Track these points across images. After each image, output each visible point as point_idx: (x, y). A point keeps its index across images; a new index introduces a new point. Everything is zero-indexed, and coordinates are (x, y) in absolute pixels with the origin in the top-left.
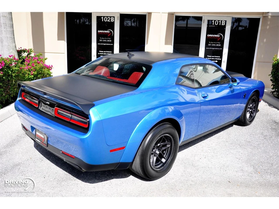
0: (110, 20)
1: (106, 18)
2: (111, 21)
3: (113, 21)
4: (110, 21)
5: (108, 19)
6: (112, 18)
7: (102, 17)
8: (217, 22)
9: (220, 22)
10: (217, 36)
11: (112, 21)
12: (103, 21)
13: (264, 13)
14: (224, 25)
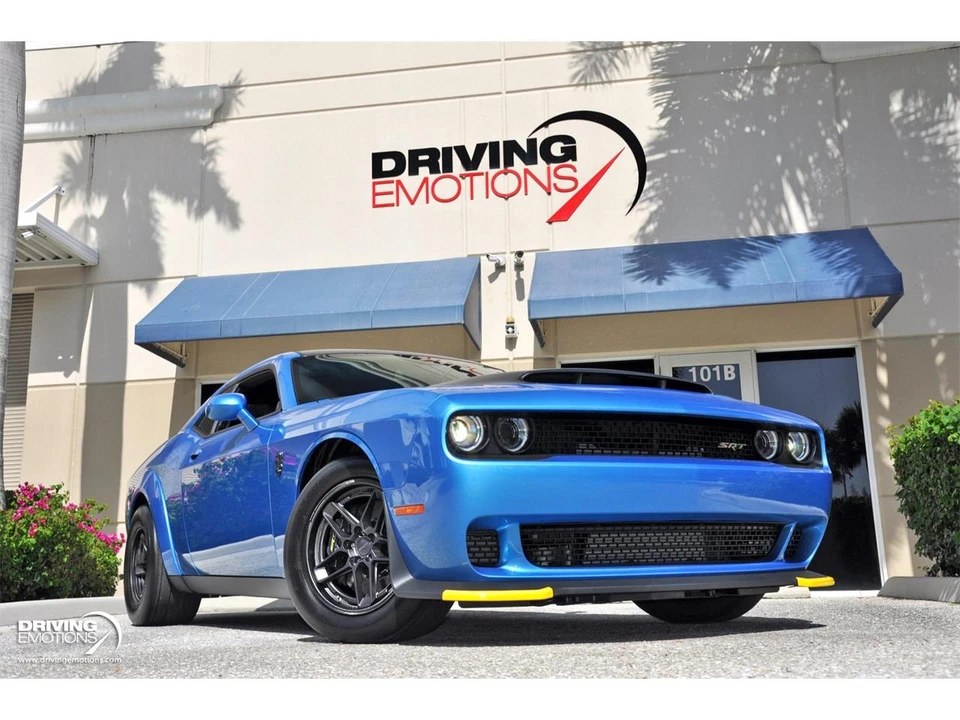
9: (717, 369)
13: (863, 331)
14: (733, 377)
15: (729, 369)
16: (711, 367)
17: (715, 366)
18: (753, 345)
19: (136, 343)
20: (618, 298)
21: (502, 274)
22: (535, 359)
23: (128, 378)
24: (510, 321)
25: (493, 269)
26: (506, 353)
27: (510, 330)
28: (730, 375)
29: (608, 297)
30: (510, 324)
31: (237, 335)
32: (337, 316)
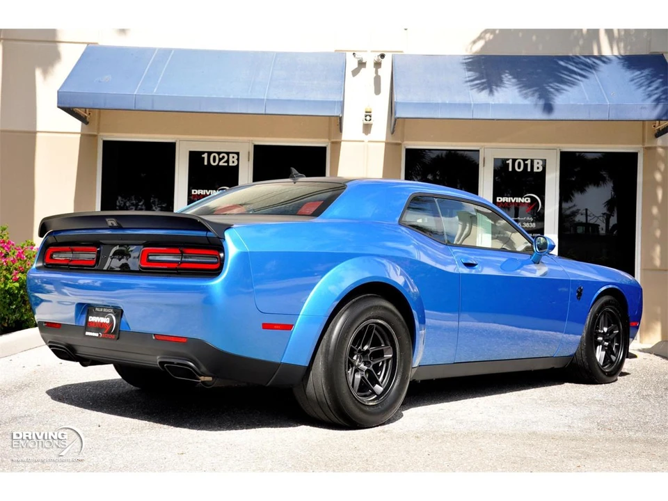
0: (227, 161)
1: (214, 157)
2: (228, 163)
3: (235, 164)
4: (226, 164)
5: (220, 160)
6: (233, 157)
7: (204, 153)
8: (519, 163)
9: (529, 162)
10: (523, 200)
11: (231, 164)
12: (206, 163)
13: (646, 140)
14: (541, 170)
15: (538, 163)
16: (524, 160)
17: (527, 160)
18: (559, 145)
19: (59, 107)
20: (467, 106)
21: (363, 70)
22: (387, 144)
23: (39, 128)
24: (368, 111)
25: (356, 66)
26: (362, 136)
27: (368, 118)
28: (538, 168)
29: (459, 104)
30: (368, 114)
31: (150, 109)
32: (235, 101)
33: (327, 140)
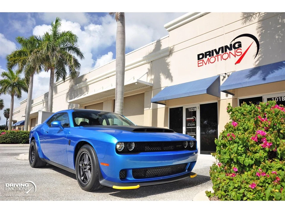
0: (194, 110)
1: (191, 109)
6: (195, 108)
7: (189, 108)
8: (276, 99)
9: (280, 98)
11: (195, 110)
12: (189, 111)
16: (278, 97)
17: (279, 97)
20: (240, 83)
21: (225, 78)
22: (233, 99)
23: (158, 108)
26: (226, 98)
28: (284, 99)
29: (238, 84)
33: (217, 100)
